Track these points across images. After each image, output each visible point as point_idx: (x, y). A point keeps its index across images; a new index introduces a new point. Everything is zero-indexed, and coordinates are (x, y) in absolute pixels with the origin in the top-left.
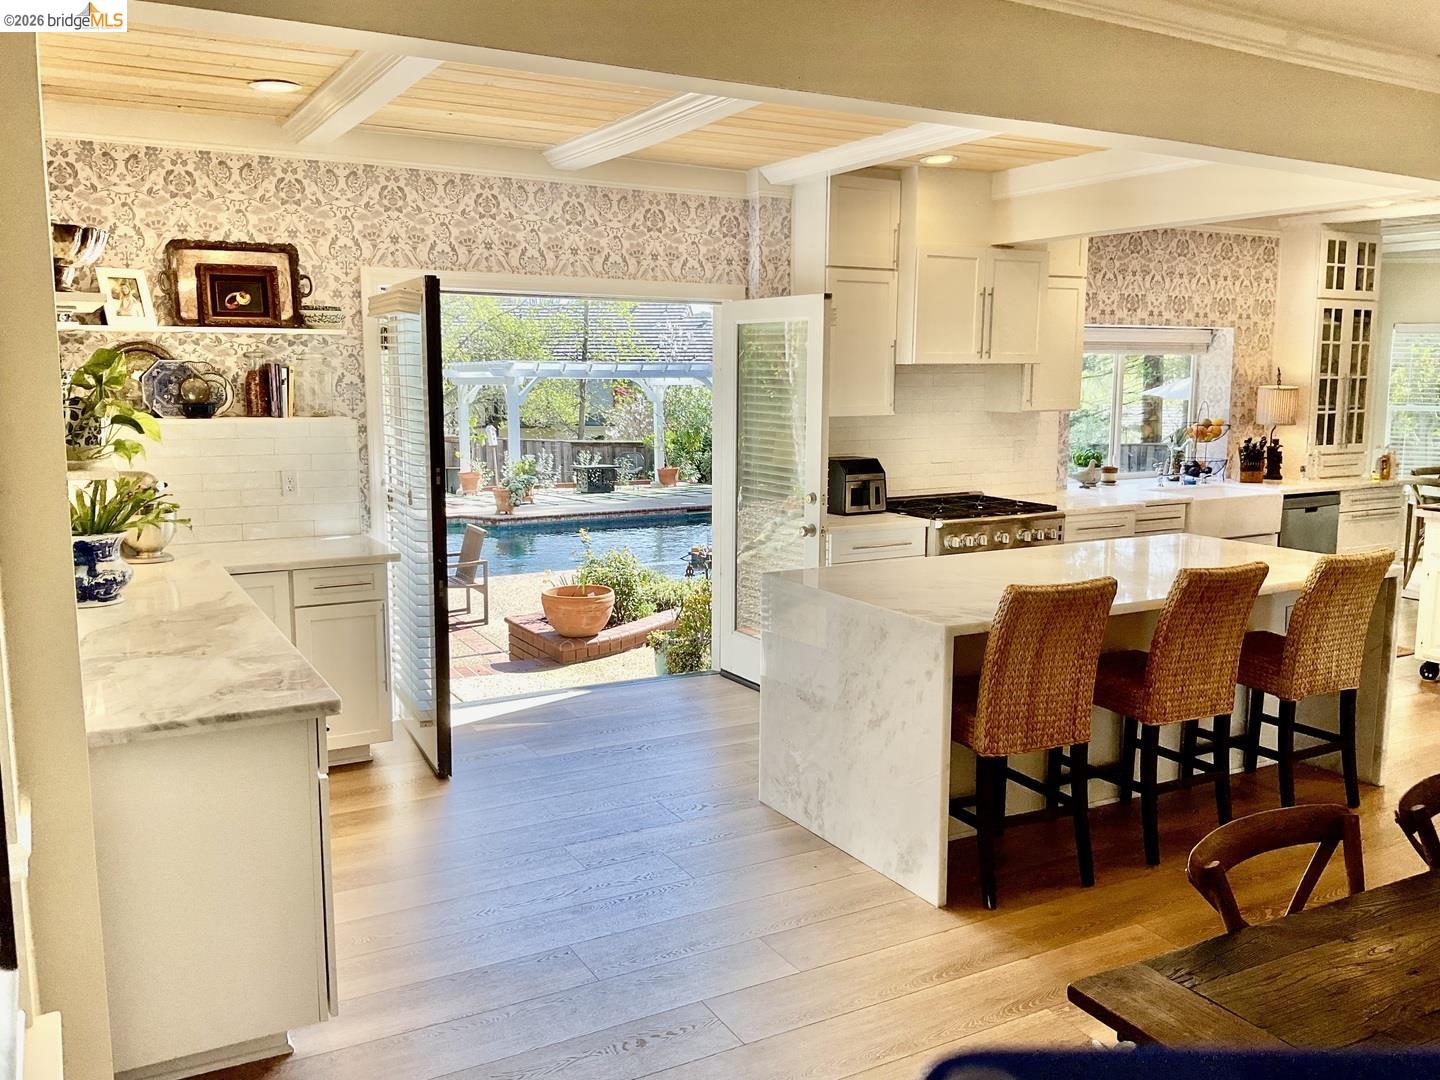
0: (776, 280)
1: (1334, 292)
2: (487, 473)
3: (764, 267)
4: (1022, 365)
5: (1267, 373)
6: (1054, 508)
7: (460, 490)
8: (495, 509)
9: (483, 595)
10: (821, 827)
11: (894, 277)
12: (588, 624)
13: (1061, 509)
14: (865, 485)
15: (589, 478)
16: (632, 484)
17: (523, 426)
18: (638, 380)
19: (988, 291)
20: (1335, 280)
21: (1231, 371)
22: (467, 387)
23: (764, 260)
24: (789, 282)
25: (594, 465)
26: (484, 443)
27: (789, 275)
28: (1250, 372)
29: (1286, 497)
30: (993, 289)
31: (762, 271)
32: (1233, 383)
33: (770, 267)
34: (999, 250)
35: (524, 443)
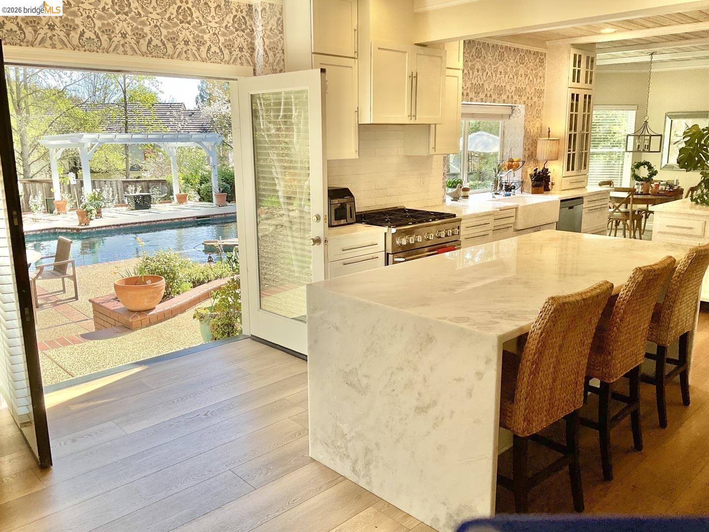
0: (275, 64)
1: (576, 84)
2: (72, 200)
3: (266, 54)
4: (429, 125)
5: (540, 131)
6: (454, 216)
7: (56, 211)
8: (78, 223)
9: (73, 282)
10: (369, 483)
11: (355, 62)
12: (148, 302)
13: (458, 216)
14: (343, 206)
15: (135, 201)
16: (161, 203)
17: (92, 172)
18: (160, 144)
19: (414, 75)
20: (576, 77)
21: (523, 130)
22: (55, 150)
23: (266, 49)
24: (284, 65)
25: (138, 193)
26: (68, 183)
27: (283, 60)
28: (532, 131)
29: (562, 201)
30: (417, 73)
31: (265, 56)
32: (524, 137)
33: (271, 54)
34: (419, 47)
35: (93, 182)
